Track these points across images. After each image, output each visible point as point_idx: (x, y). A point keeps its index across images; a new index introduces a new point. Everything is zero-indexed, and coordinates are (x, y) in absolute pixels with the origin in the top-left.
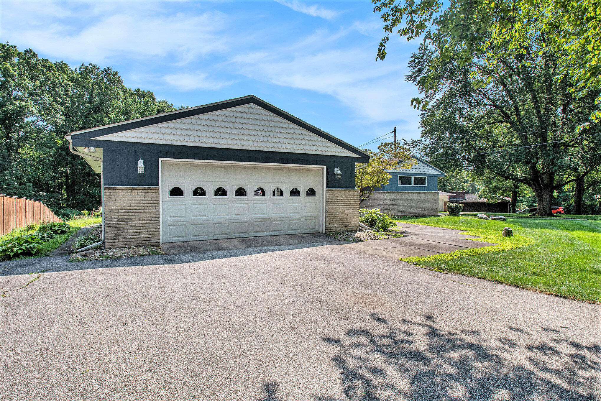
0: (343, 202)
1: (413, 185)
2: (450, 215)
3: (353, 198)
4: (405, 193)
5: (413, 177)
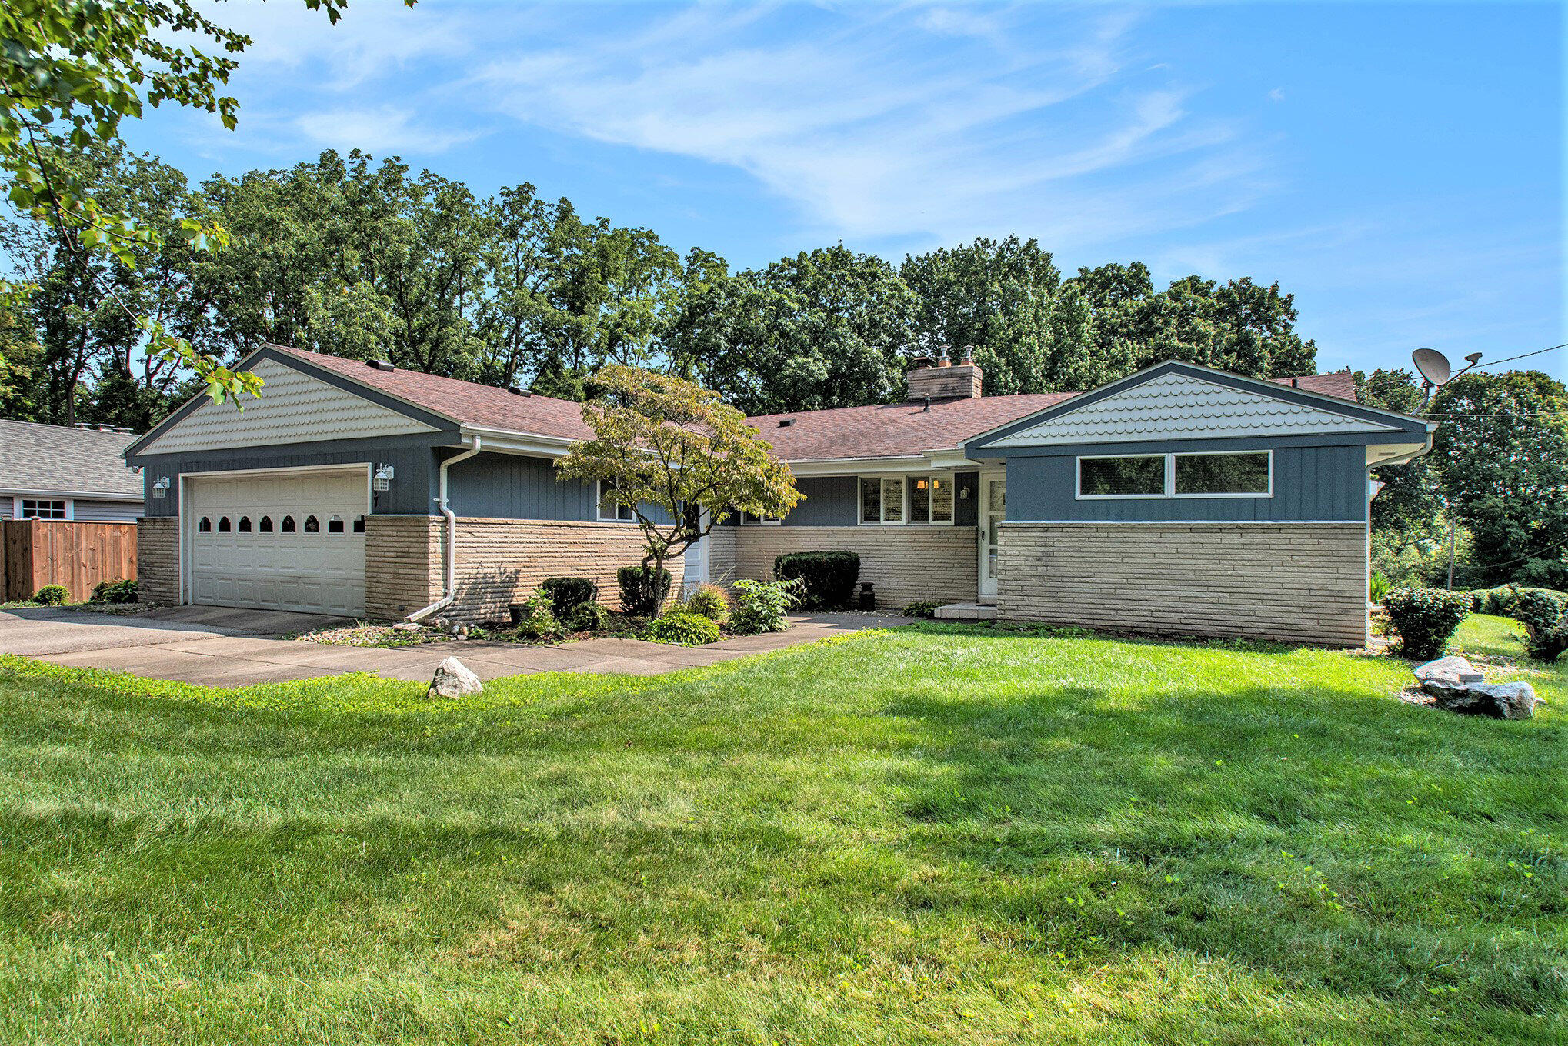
0: (395, 549)
1: (1170, 491)
3: (414, 540)
4: (1110, 527)
5: (1170, 459)
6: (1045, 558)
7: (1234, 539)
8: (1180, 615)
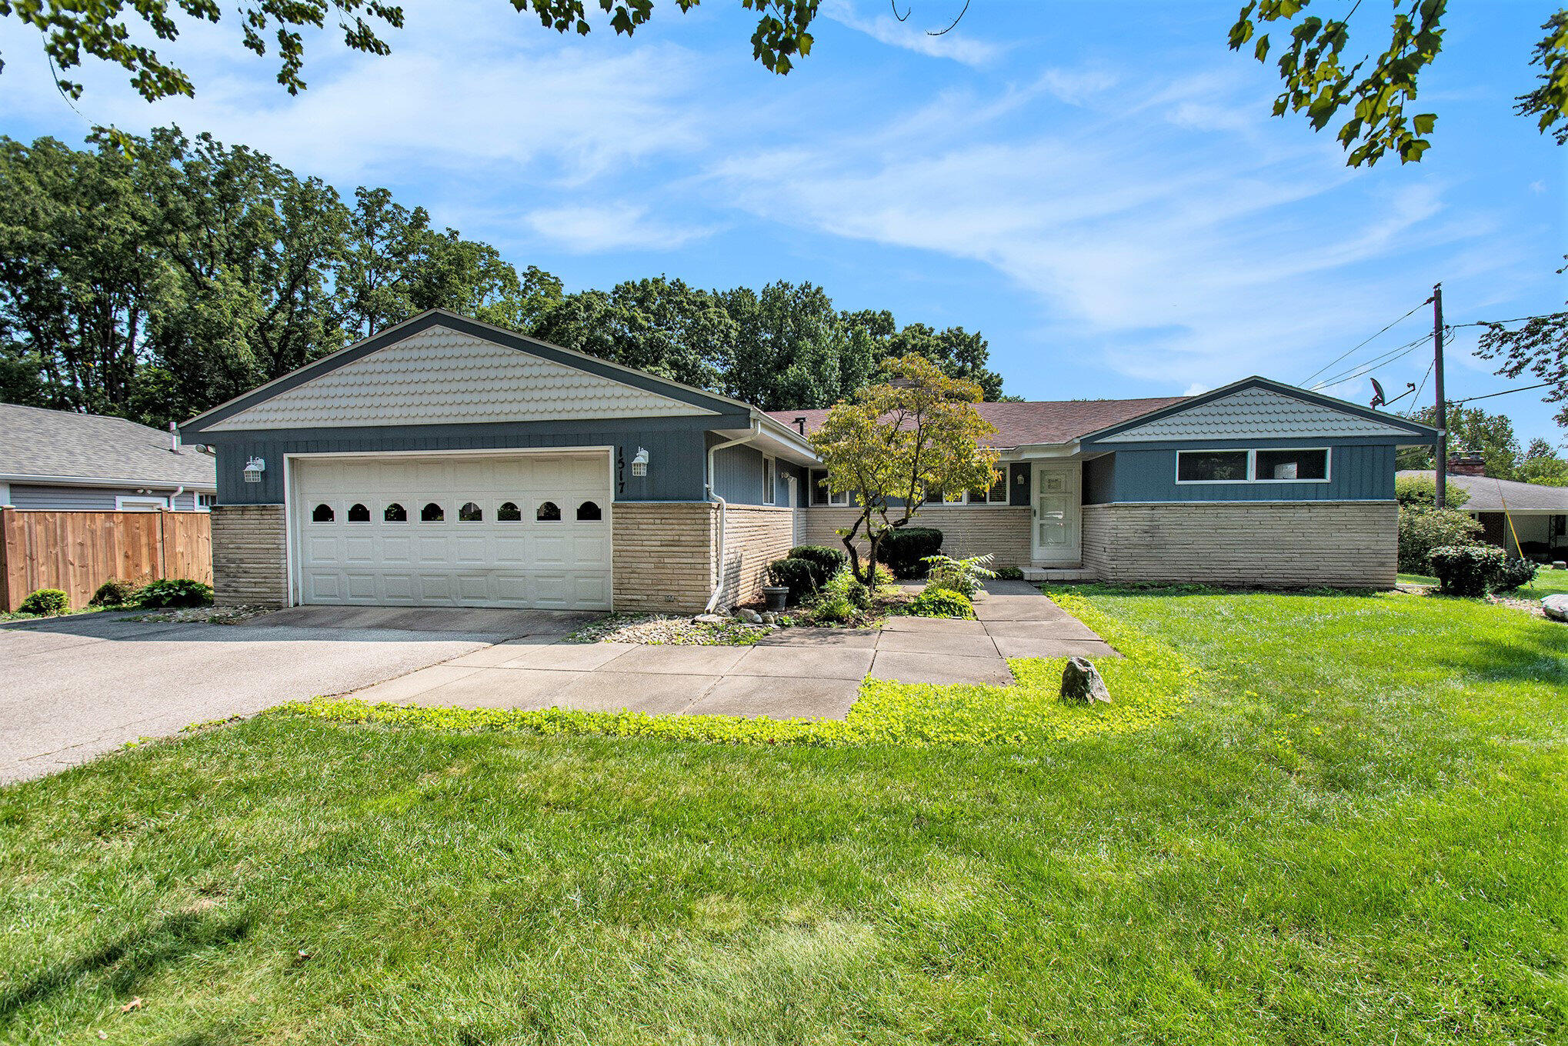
0: (659, 538)
1: (1251, 478)
2: (1445, 592)
3: (688, 527)
4: (1207, 506)
5: (1252, 454)
6: (1151, 531)
7: (1304, 513)
8: (1261, 571)
